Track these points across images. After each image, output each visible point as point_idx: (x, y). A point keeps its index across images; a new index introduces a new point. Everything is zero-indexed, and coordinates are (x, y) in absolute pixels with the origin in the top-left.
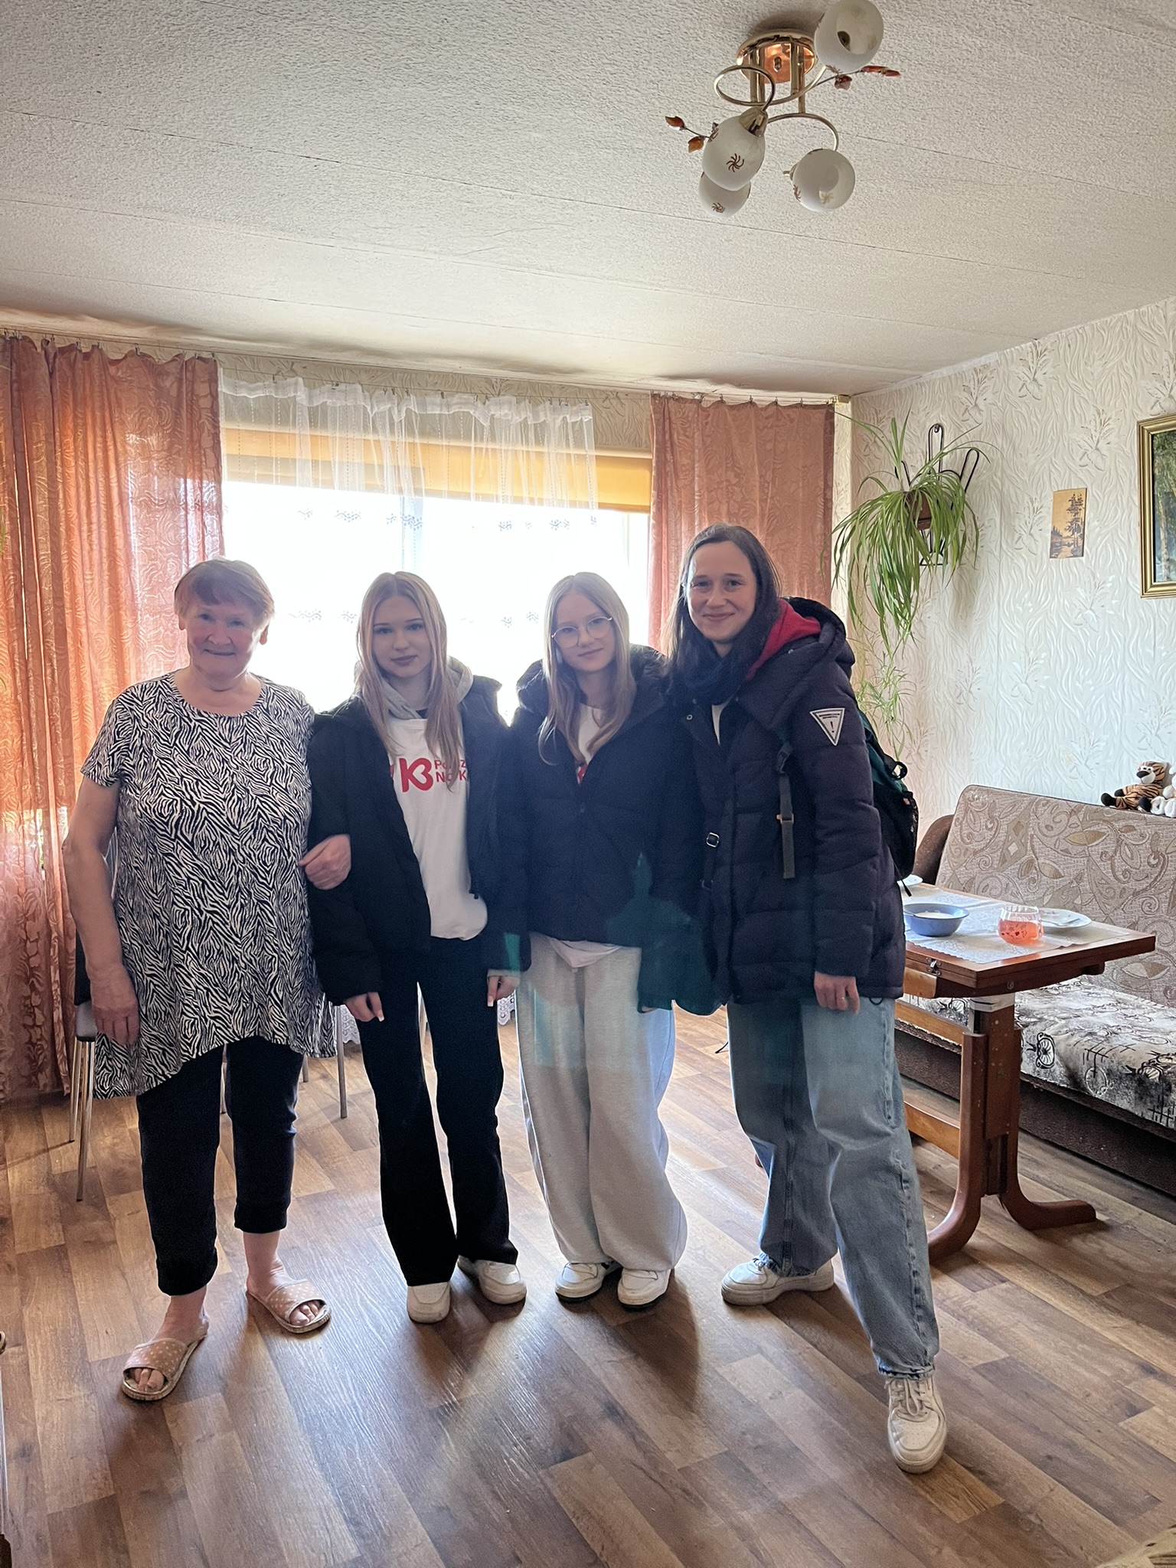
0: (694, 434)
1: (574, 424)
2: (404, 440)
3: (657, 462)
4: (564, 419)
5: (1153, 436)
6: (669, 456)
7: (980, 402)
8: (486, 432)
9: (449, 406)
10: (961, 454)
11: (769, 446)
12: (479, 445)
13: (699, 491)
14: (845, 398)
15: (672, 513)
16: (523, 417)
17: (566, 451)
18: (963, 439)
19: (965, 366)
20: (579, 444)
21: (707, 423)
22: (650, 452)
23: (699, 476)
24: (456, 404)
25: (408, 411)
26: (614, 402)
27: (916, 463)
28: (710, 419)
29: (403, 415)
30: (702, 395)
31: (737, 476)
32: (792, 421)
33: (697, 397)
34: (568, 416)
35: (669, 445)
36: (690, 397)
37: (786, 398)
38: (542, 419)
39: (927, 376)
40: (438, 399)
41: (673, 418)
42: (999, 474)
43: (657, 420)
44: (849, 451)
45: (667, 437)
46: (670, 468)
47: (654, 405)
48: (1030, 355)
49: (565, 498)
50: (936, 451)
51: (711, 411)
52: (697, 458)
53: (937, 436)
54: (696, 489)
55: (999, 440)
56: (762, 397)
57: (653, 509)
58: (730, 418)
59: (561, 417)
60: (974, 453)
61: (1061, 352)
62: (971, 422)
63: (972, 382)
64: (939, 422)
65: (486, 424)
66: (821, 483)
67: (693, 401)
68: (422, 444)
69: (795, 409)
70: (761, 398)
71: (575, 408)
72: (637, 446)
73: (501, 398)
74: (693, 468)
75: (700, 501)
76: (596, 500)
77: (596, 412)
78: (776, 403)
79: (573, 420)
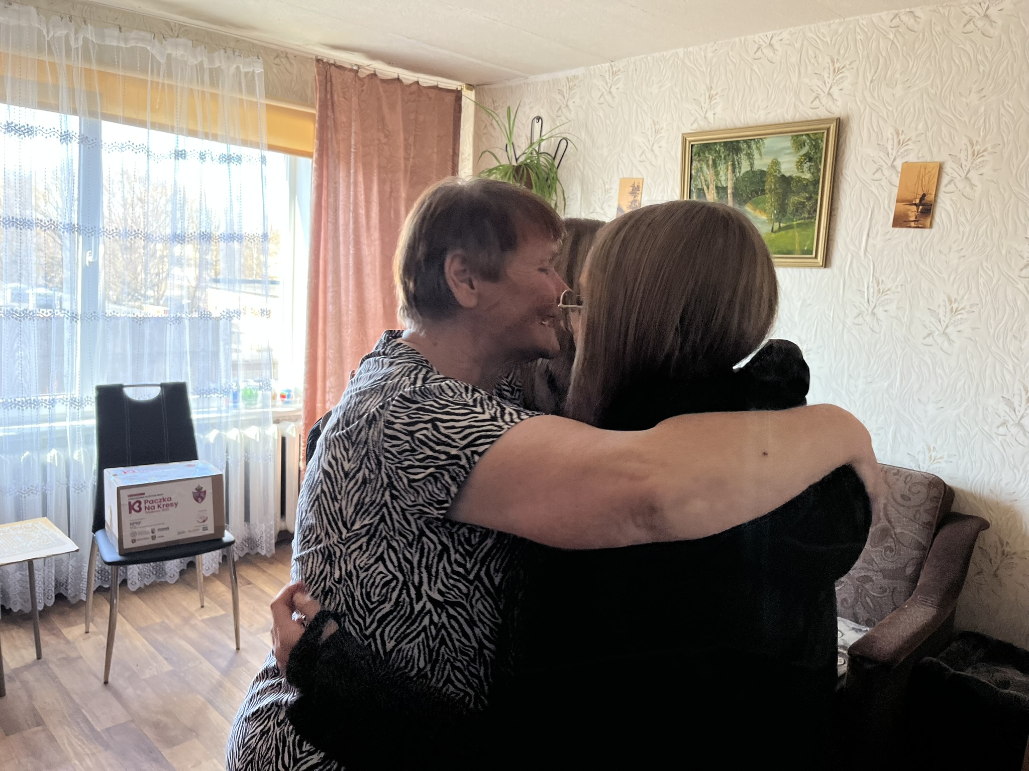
0: (351, 98)
1: (246, 74)
2: (80, 66)
3: (320, 117)
4: (238, 68)
5: (692, 145)
6: (330, 113)
7: (570, 103)
8: (163, 69)
9: (126, 40)
10: (554, 142)
11: (412, 116)
12: (155, 79)
13: (355, 145)
14: (470, 87)
15: (331, 160)
16: (199, 59)
17: (239, 96)
18: (557, 131)
19: (561, 75)
20: (251, 91)
21: (362, 91)
22: (313, 107)
23: (355, 133)
24: (133, 39)
25: (85, 40)
26: (284, 60)
27: (522, 145)
28: (364, 88)
29: (81, 42)
30: (359, 67)
31: (386, 136)
32: (430, 99)
33: (355, 68)
34: (241, 66)
35: (330, 103)
36: (349, 67)
37: (427, 80)
38: (217, 64)
39: (532, 78)
40: (116, 32)
41: (334, 82)
42: (582, 160)
43: (320, 81)
44: (472, 129)
45: (329, 96)
46: (330, 123)
47: (318, 67)
48: (608, 73)
49: (237, 136)
50: (536, 138)
51: (366, 81)
52: (353, 118)
53: (537, 126)
54: (353, 143)
55: (583, 134)
56: (408, 77)
57: (315, 156)
58: (381, 90)
59: (235, 66)
60: (564, 142)
61: (630, 74)
62: (563, 118)
63: (565, 87)
64: (539, 115)
65: (163, 61)
66: (451, 151)
67: (351, 70)
68: (99, 72)
69: (433, 90)
70: (406, 77)
71: (248, 60)
72: (304, 101)
73: (178, 40)
74: (350, 126)
75: (356, 153)
76: (265, 141)
77: (267, 67)
78: (417, 83)
79: (246, 70)
